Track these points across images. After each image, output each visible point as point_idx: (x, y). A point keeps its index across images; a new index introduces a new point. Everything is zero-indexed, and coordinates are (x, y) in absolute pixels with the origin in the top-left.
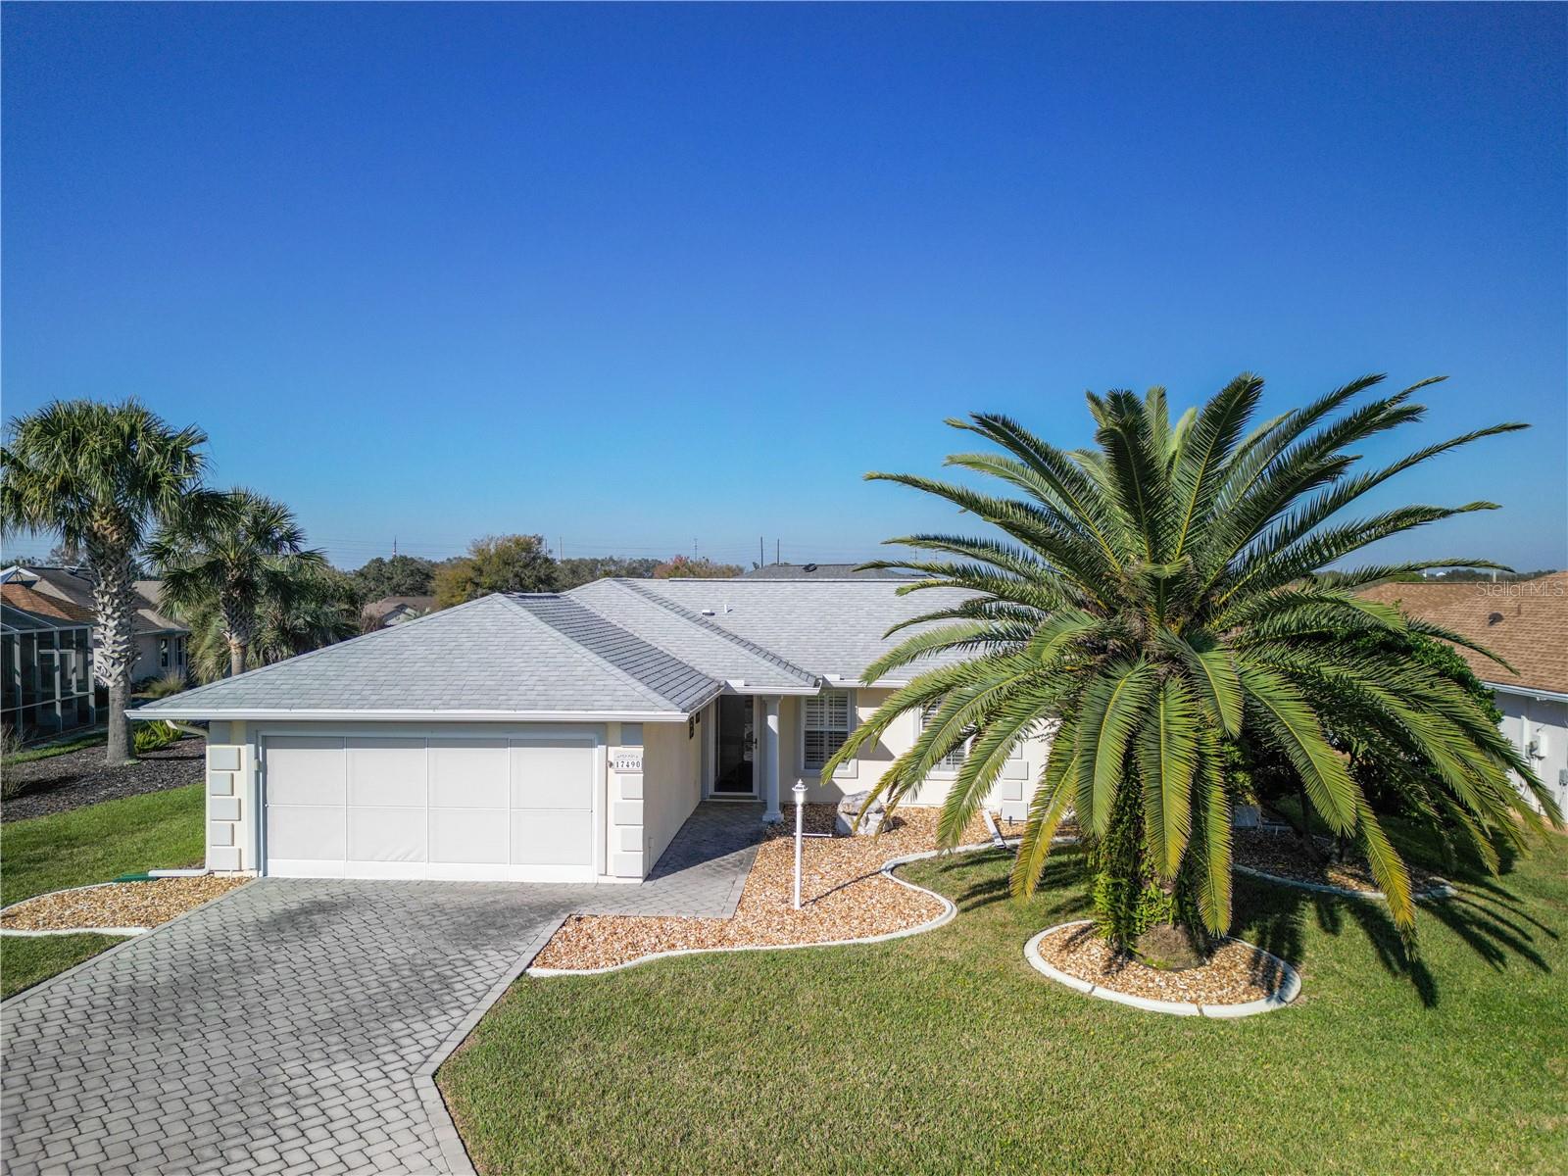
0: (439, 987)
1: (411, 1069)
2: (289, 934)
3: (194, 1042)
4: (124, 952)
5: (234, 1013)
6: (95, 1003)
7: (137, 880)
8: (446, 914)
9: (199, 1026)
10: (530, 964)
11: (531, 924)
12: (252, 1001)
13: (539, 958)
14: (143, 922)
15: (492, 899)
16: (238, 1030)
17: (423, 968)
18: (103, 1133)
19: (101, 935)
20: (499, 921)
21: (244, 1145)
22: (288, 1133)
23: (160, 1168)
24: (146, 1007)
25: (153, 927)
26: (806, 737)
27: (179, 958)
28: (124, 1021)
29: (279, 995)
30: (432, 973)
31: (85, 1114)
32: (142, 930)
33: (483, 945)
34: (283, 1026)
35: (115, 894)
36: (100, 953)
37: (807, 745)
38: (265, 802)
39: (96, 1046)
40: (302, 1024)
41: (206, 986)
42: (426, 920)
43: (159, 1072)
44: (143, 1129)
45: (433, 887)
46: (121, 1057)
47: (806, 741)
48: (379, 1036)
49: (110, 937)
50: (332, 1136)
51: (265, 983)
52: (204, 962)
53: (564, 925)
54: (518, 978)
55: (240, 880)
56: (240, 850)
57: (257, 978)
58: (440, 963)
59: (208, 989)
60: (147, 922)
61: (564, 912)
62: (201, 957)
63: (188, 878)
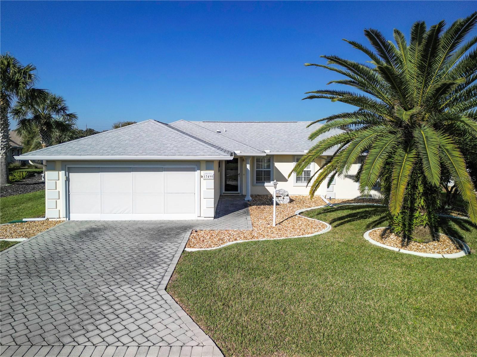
0: (153, 256)
1: (155, 287)
2: (85, 239)
3: (57, 280)
4: (19, 247)
5: (72, 268)
6: (11, 266)
7: (18, 222)
8: (145, 231)
9: (58, 274)
10: (185, 247)
11: (178, 234)
12: (78, 263)
13: (188, 244)
14: (24, 236)
15: (160, 226)
16: (75, 274)
17: (144, 249)
18: (26, 320)
19: (7, 241)
20: (166, 232)
21: (93, 323)
22: (111, 317)
23: (56, 335)
24: (33, 267)
25: (29, 238)
26: (256, 172)
27: (42, 249)
28: (24, 273)
29: (88, 261)
30: (148, 251)
31: (15, 312)
32: (24, 239)
33: (164, 241)
34: (94, 273)
35: (10, 227)
36: (9, 248)
37: (256, 175)
38: (69, 192)
39: (14, 283)
40: (103, 271)
41: (57, 259)
42: (138, 233)
43: (45, 293)
44: (44, 317)
45: (135, 223)
46: (27, 287)
47: (256, 174)
48: (136, 275)
49: (12, 242)
50: (132, 317)
51: (81, 256)
52: (54, 250)
53: (191, 233)
54: (183, 252)
55: (60, 221)
56: (59, 210)
57: (77, 255)
58: (149, 247)
59: (58, 260)
60: (26, 236)
61: (190, 229)
62: (52, 248)
63: (39, 221)
